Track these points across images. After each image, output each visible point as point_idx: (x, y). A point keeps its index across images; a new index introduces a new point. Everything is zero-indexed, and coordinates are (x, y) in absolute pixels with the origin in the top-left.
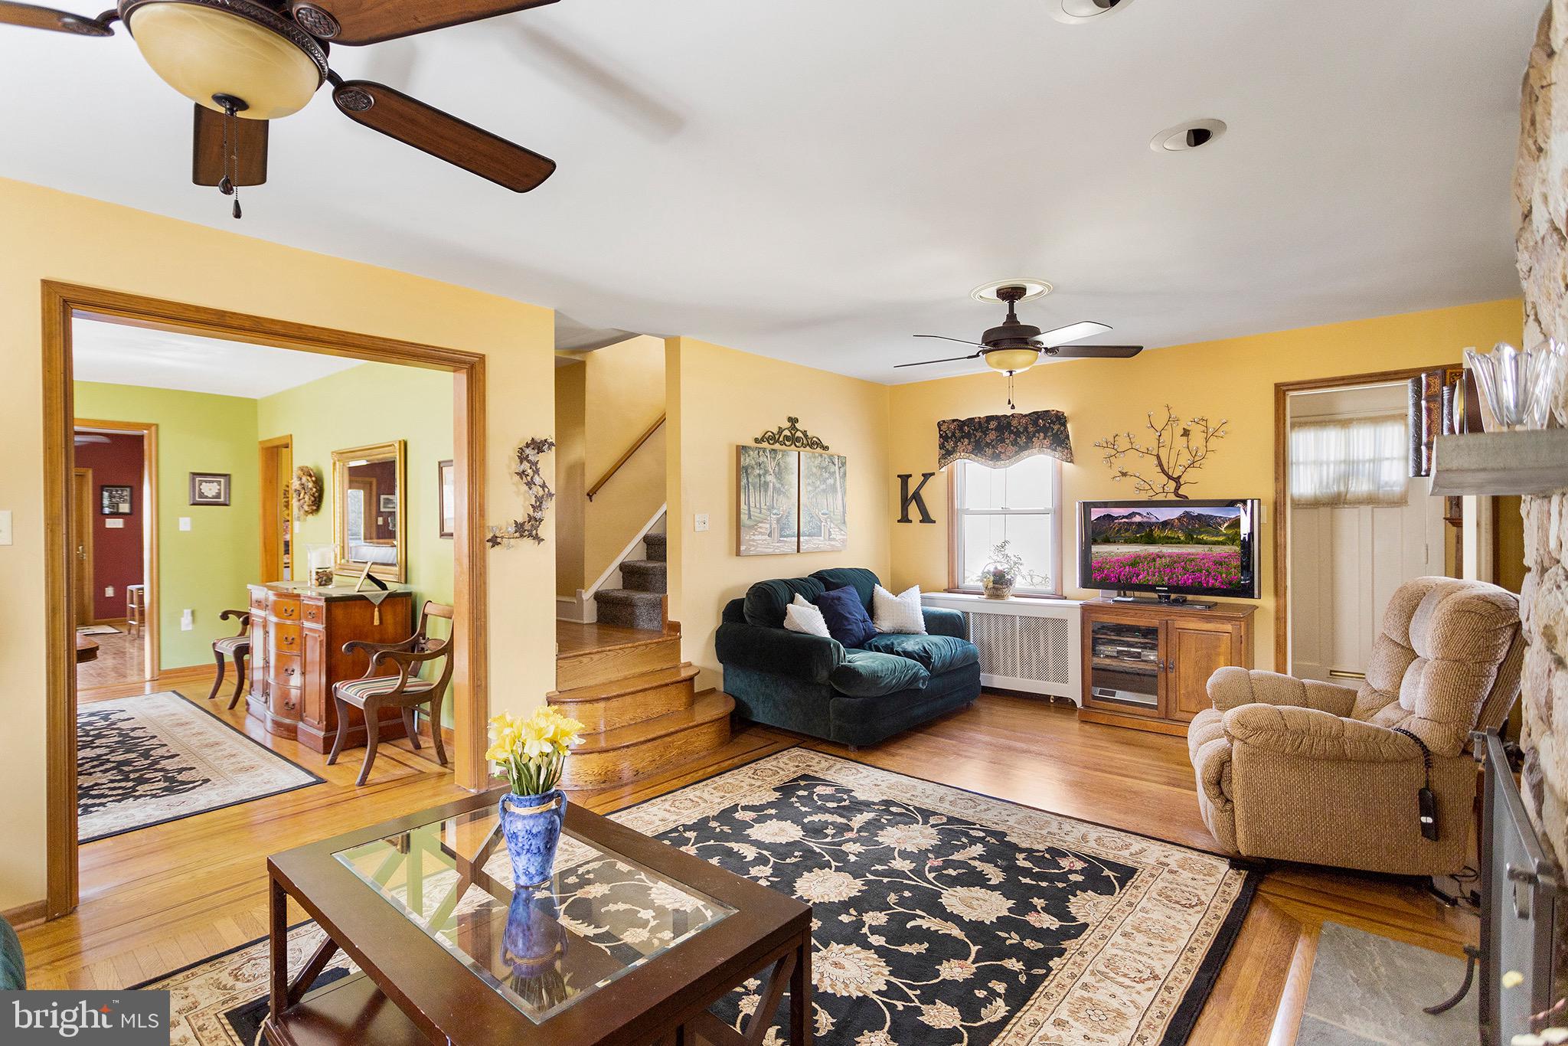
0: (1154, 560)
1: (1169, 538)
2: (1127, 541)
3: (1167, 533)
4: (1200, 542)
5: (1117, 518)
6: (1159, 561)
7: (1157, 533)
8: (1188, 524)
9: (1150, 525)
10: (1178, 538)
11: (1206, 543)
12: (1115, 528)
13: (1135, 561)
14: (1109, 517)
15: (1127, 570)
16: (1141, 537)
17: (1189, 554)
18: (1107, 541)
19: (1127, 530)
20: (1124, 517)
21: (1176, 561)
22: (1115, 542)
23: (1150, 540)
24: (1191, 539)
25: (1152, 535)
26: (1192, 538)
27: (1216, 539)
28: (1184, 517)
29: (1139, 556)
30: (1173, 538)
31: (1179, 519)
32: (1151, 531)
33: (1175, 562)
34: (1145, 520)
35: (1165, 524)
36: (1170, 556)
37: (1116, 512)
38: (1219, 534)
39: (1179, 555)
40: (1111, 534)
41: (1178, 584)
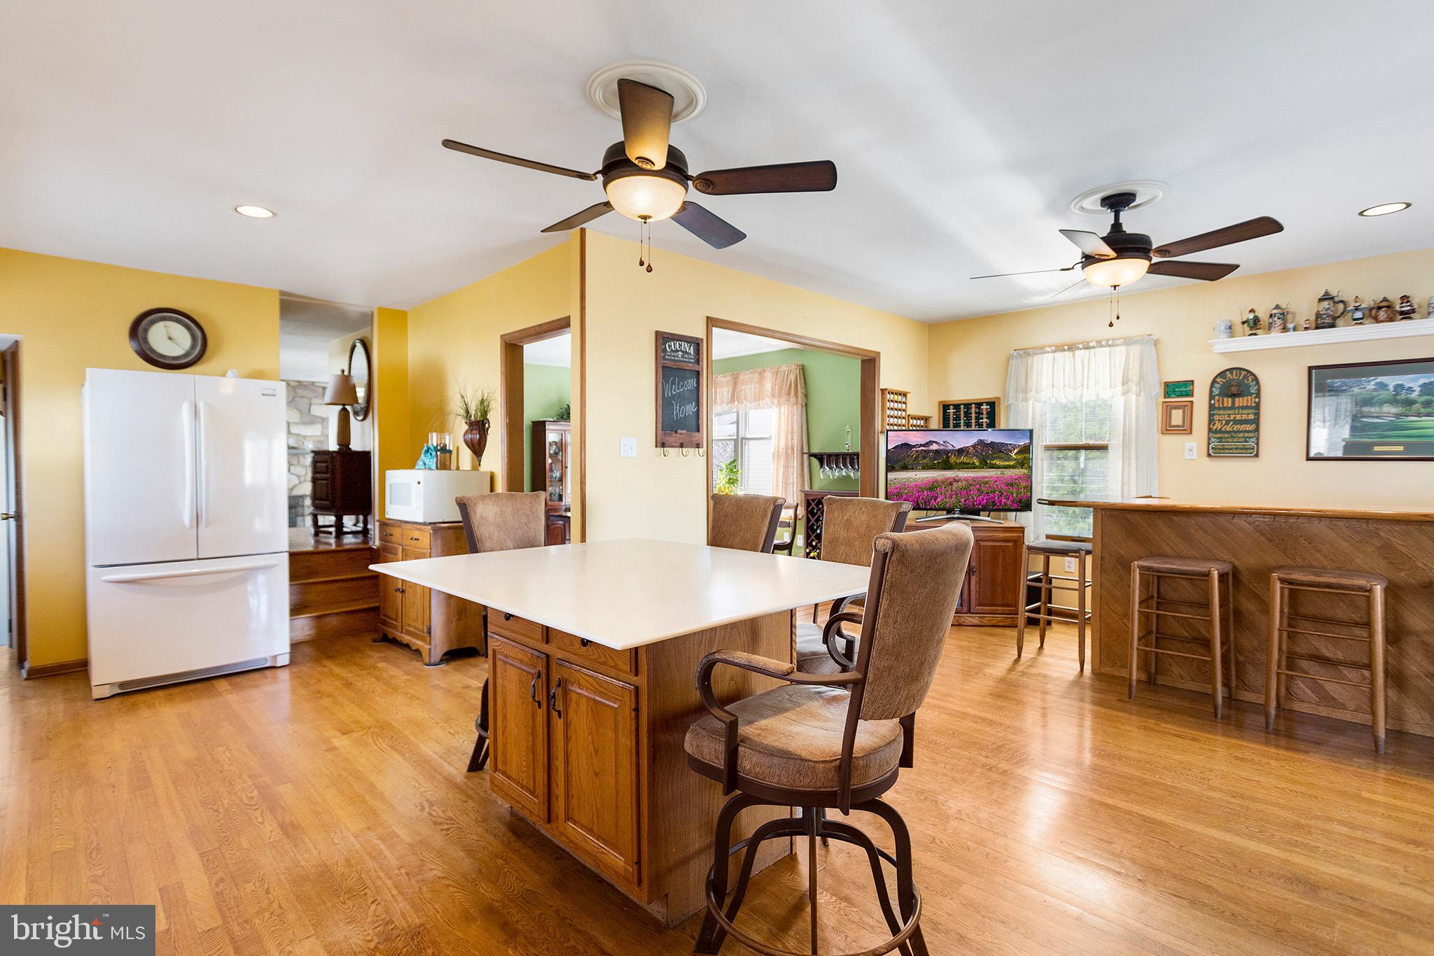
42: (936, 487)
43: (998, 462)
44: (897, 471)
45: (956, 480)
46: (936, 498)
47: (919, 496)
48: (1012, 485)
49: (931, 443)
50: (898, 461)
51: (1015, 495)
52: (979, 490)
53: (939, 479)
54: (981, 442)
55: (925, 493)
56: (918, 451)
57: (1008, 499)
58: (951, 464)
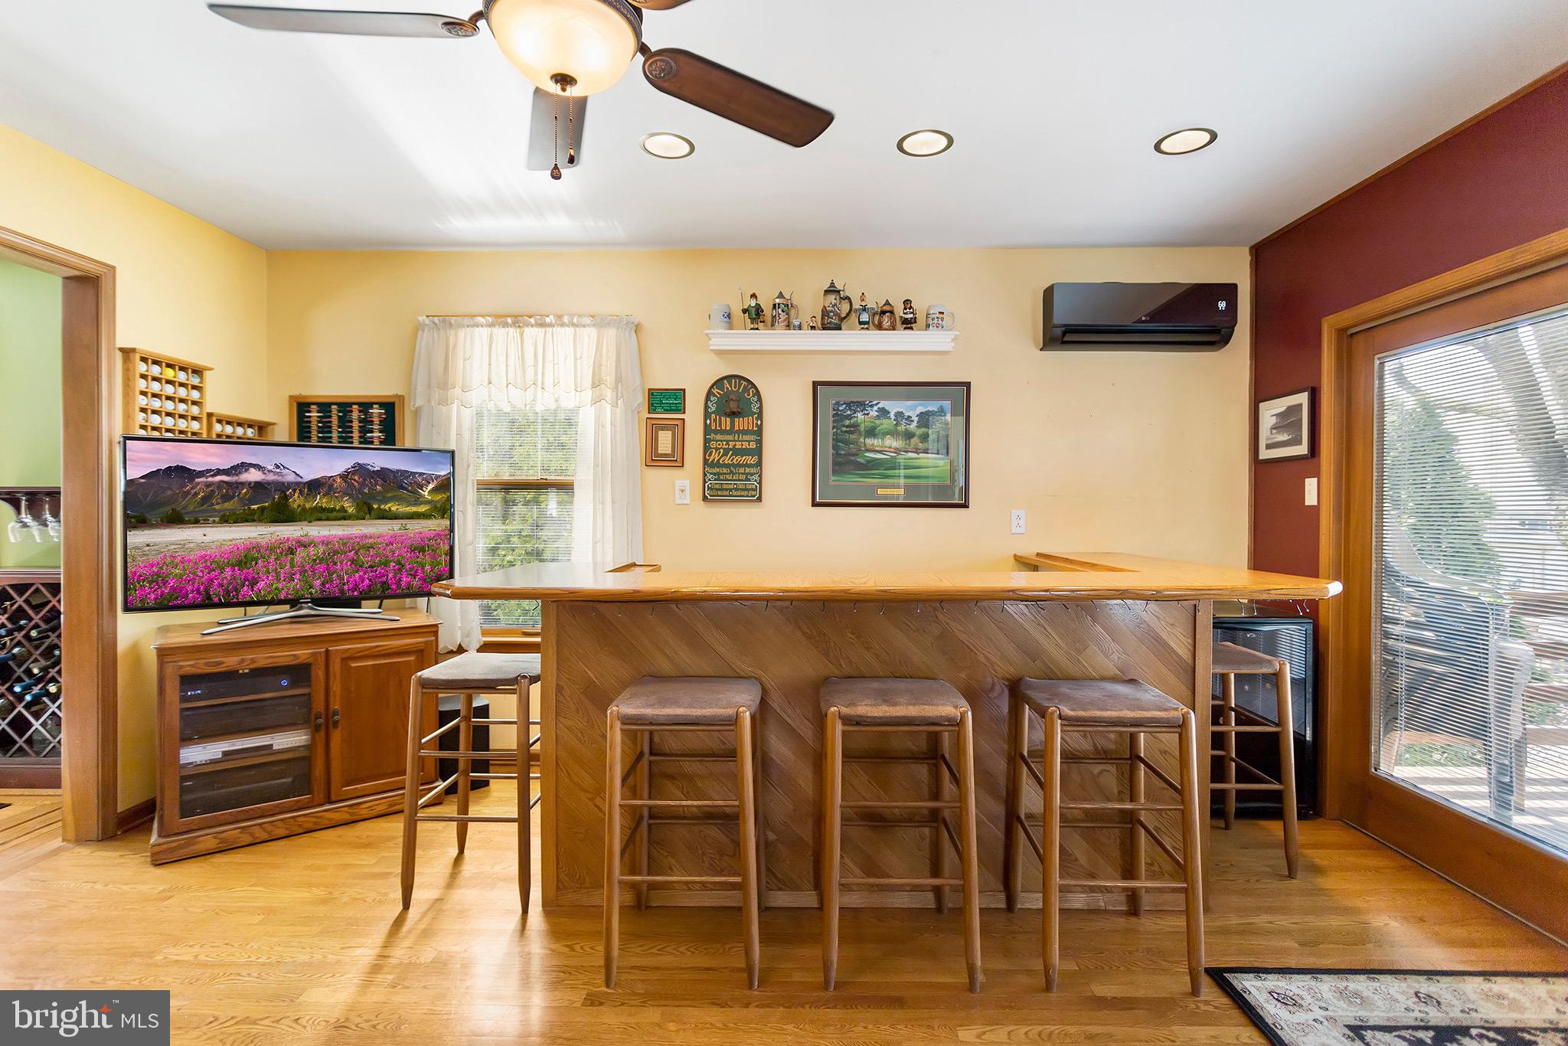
42: (256, 560)
43: (394, 507)
44: (152, 526)
45: (302, 544)
46: (252, 585)
47: (211, 580)
48: (422, 550)
49: (244, 467)
50: (155, 505)
51: (428, 567)
52: (353, 561)
53: (263, 541)
54: (360, 469)
55: (228, 573)
56: (208, 485)
57: (414, 576)
58: (293, 511)
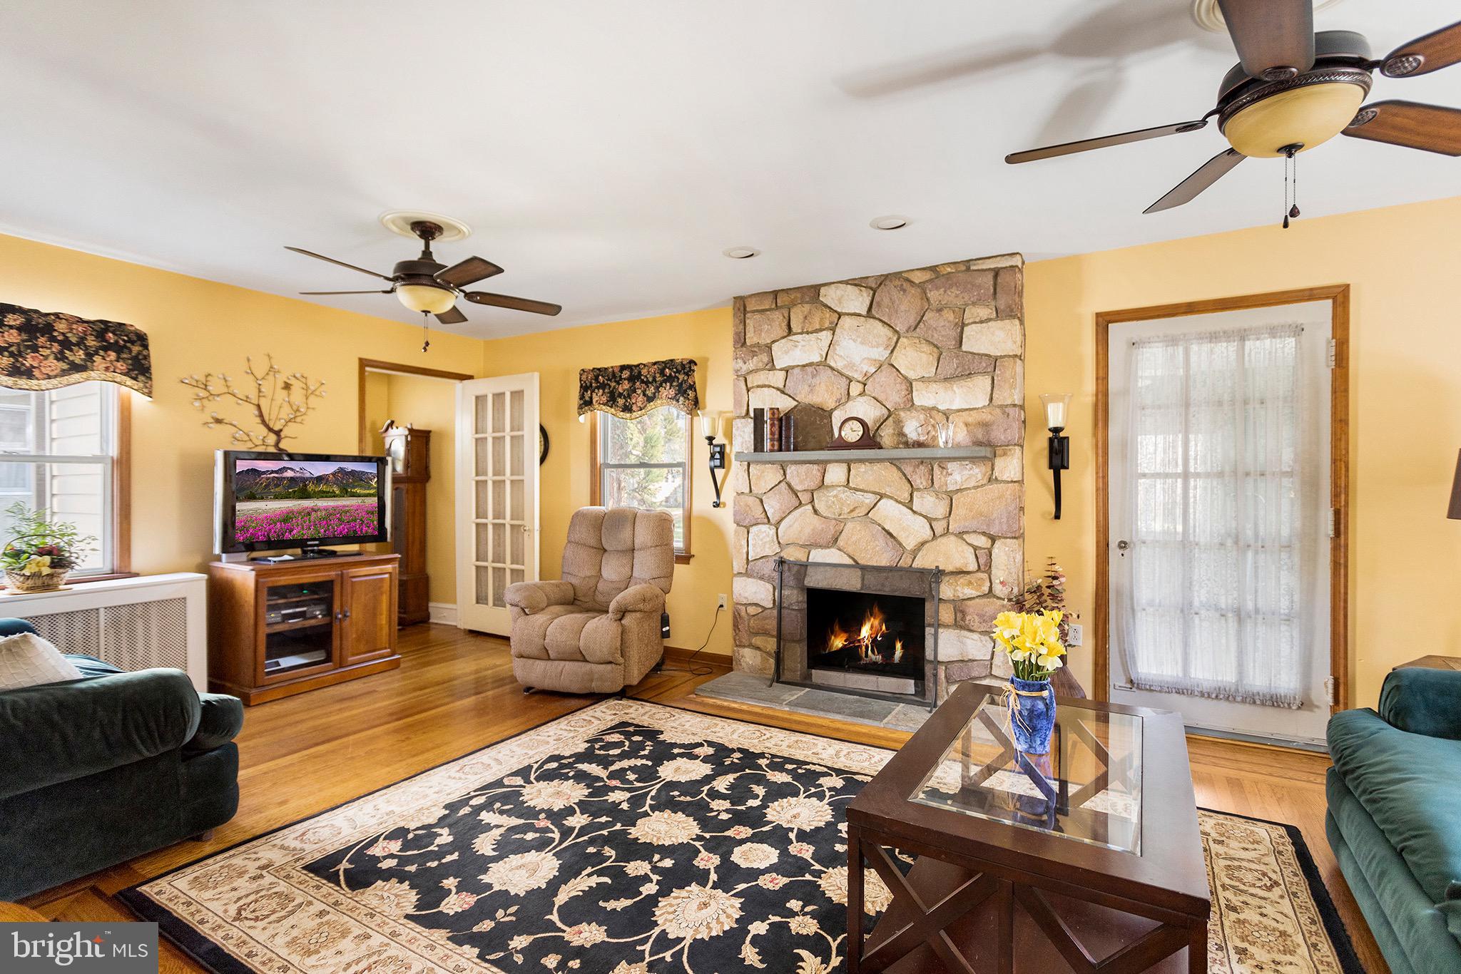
0: (309, 514)
1: (324, 492)
2: (277, 497)
3: (322, 487)
4: (354, 495)
5: (264, 473)
6: (314, 514)
7: (311, 487)
8: (343, 479)
9: (304, 480)
10: (334, 492)
11: (359, 496)
12: (262, 484)
13: (287, 517)
14: (254, 471)
15: (278, 525)
16: (294, 492)
17: (344, 506)
18: (252, 497)
19: (277, 486)
20: (273, 472)
21: (331, 513)
22: (262, 498)
23: (305, 495)
24: (345, 493)
25: (306, 490)
26: (347, 491)
27: (368, 492)
28: (338, 472)
29: (292, 512)
30: (329, 492)
31: (334, 474)
32: (306, 486)
33: (331, 515)
34: (298, 475)
35: (320, 479)
36: (326, 509)
37: (262, 465)
38: (370, 487)
39: (335, 508)
40: (257, 490)
41: (334, 535)
